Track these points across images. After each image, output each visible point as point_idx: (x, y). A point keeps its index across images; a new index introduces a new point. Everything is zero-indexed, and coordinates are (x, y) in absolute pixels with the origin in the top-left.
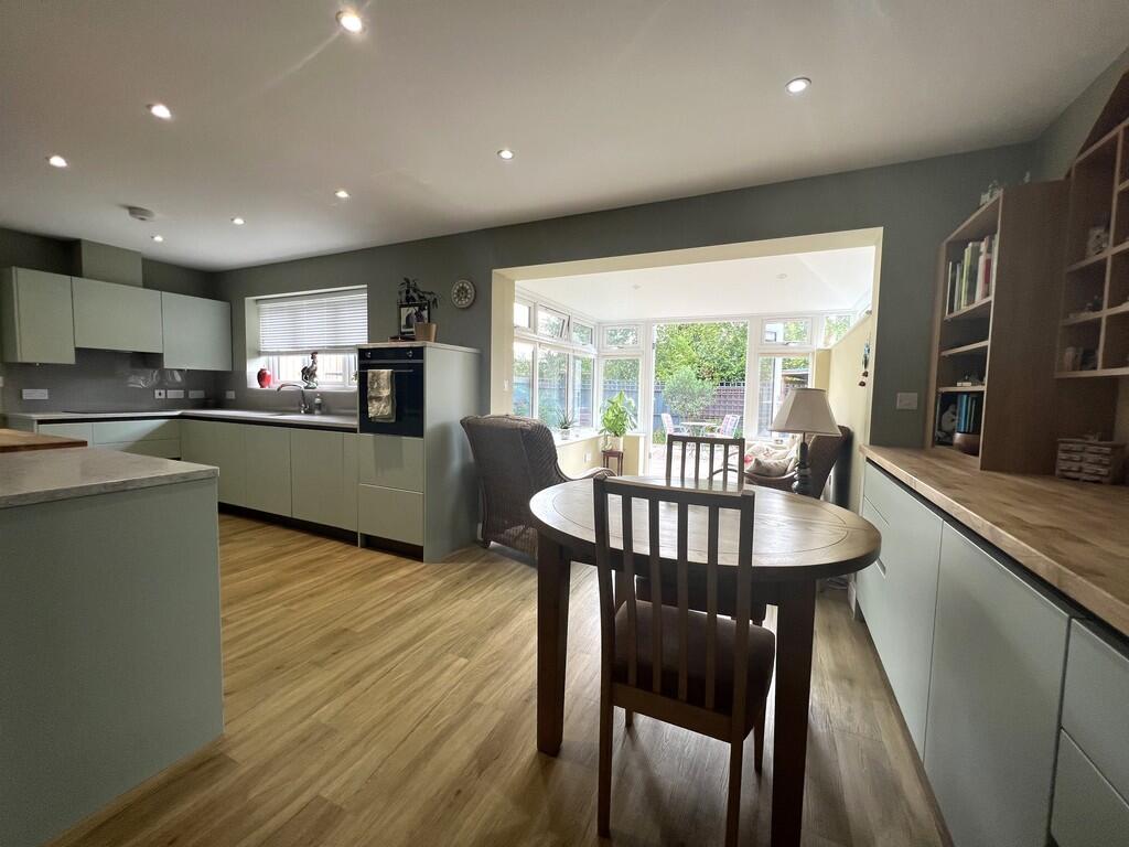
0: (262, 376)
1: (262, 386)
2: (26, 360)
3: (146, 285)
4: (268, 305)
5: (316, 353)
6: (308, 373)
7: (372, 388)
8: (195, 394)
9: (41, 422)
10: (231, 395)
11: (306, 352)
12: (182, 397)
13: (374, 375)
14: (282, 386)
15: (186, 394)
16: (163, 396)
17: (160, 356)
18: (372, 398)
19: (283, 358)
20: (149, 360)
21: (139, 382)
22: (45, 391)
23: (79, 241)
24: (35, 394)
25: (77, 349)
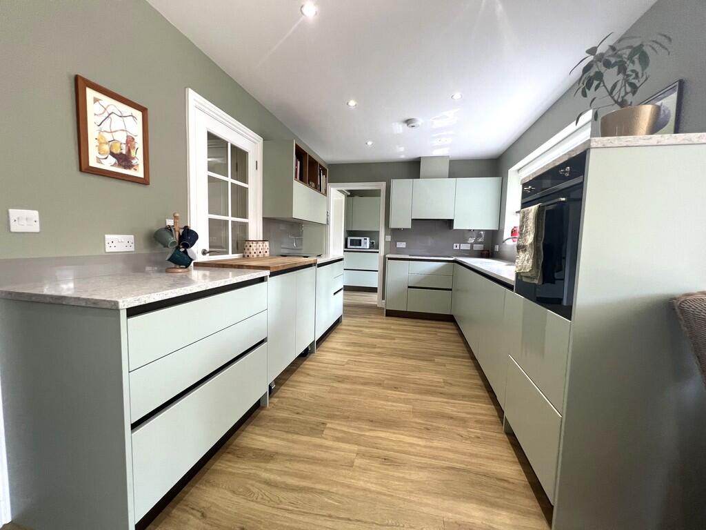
3: (450, 176)
7: (522, 234)
8: (478, 247)
12: (469, 249)
13: (524, 215)
15: (472, 247)
16: (458, 248)
17: (452, 220)
22: (405, 243)
23: (420, 158)
24: (402, 245)
25: (412, 220)
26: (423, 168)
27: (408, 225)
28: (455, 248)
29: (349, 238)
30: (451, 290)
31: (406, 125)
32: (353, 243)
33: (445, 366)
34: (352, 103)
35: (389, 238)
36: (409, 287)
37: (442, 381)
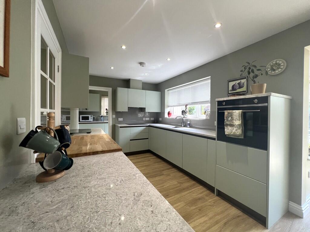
0: (169, 114)
1: (169, 117)
2: (119, 111)
3: (143, 89)
4: (171, 91)
5: (187, 105)
6: (183, 112)
7: (227, 120)
8: (152, 119)
9: (121, 127)
10: (160, 119)
11: (183, 105)
12: (149, 120)
13: (229, 113)
14: (177, 117)
15: (150, 119)
16: (145, 120)
17: (145, 108)
18: (227, 125)
19: (174, 107)
20: (142, 110)
21: (140, 115)
22: (122, 119)
23: (130, 79)
24: (121, 119)
25: (128, 107)
26: (132, 84)
27: (127, 110)
28: (144, 120)
29: (81, 116)
30: (148, 139)
31: (140, 65)
32: (84, 118)
33: (170, 175)
34: (124, 47)
35: (114, 116)
36: (131, 140)
37: (176, 183)
